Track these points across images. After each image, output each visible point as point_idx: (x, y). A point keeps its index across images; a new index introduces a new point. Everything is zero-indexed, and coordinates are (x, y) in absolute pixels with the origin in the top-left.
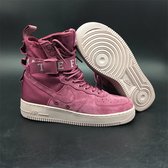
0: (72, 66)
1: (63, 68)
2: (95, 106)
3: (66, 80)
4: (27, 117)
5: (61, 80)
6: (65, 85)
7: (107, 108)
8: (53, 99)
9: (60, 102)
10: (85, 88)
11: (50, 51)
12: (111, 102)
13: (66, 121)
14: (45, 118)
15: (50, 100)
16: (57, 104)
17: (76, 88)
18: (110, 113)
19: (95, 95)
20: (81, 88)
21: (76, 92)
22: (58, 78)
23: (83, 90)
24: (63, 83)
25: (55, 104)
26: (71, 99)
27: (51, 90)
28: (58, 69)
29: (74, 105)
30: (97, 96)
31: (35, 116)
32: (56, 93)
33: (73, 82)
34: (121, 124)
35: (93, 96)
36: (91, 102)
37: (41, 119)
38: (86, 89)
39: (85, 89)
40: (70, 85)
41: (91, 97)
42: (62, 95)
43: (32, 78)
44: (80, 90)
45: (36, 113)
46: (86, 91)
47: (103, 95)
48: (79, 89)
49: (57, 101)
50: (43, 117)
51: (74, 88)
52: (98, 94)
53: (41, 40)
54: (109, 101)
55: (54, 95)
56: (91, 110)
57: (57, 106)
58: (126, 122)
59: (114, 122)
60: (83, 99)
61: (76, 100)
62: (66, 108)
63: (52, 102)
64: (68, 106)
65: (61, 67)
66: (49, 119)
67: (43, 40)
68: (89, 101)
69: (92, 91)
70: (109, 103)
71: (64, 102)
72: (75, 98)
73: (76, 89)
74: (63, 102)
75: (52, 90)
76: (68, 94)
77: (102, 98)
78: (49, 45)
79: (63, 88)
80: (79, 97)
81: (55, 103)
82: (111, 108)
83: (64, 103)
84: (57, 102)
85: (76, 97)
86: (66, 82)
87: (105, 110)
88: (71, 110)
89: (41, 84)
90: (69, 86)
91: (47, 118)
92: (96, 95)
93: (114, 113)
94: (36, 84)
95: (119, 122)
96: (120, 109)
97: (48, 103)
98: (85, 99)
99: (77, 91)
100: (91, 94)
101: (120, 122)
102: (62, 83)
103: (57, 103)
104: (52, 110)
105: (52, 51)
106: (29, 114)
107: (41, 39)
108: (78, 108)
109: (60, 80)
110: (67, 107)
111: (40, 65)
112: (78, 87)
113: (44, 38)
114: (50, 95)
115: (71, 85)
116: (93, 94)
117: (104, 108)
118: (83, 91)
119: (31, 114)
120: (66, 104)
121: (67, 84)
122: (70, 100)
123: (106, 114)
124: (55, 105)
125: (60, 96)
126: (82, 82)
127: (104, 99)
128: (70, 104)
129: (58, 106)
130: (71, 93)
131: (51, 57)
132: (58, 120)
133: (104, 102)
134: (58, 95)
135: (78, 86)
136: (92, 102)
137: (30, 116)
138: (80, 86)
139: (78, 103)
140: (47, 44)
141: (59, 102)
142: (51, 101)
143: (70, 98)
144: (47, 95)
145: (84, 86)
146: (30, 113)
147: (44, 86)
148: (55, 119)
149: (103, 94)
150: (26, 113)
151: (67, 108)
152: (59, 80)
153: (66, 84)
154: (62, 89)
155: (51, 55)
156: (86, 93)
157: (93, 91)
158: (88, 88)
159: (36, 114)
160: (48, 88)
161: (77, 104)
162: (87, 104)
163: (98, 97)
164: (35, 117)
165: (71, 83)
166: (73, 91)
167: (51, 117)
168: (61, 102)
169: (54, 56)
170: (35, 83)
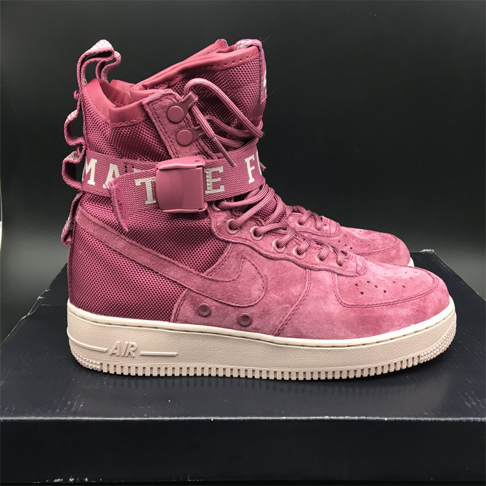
0: (252, 180)
1: (222, 189)
2: (337, 311)
3: (231, 228)
4: (98, 367)
5: (218, 228)
6: (230, 245)
7: (378, 311)
8: (192, 297)
9: (217, 307)
10: (295, 248)
11: (176, 127)
12: (385, 291)
13: (239, 370)
14: (163, 363)
15: (179, 301)
16: (206, 314)
17: (268, 253)
18: (388, 331)
19: (331, 271)
20: (281, 253)
21: (267, 268)
22: (205, 221)
23: (290, 257)
24: (223, 240)
25: (200, 315)
26: (256, 292)
27: (181, 265)
28: (207, 192)
29: (266, 313)
30: (338, 274)
31: (127, 363)
32: (201, 277)
33: (256, 233)
34: (423, 360)
35: (326, 277)
36: (322, 298)
37: (151, 368)
38: (299, 253)
39: (294, 252)
40: (248, 243)
41: (318, 281)
42: (223, 282)
43: (109, 228)
44: (281, 259)
45: (133, 349)
46: (299, 262)
47: (354, 269)
48: (277, 256)
49: (207, 302)
50: (156, 363)
51: (261, 254)
52: (337, 266)
53: (140, 89)
54: (379, 288)
55: (194, 281)
56: (326, 326)
57: (206, 320)
58: (435, 352)
59: (400, 359)
60: (295, 290)
61: (273, 296)
62: (239, 327)
63: (187, 310)
64: (246, 317)
65: (216, 186)
66: (177, 365)
67: (145, 87)
68: (315, 295)
69: (318, 260)
70: (379, 297)
71: (231, 304)
72: (269, 289)
73: (267, 257)
74: (229, 305)
75: (184, 266)
76: (243, 274)
77: (355, 280)
78: (174, 104)
79: (223, 256)
80: (280, 284)
81: (200, 312)
82: (390, 312)
83: (230, 308)
84: (205, 308)
85: (271, 283)
86: (234, 236)
87: (369, 322)
88: (256, 330)
89: (146, 249)
90: (242, 247)
91: (170, 364)
92: (335, 273)
93: (401, 327)
94: (124, 248)
95: (415, 355)
96: (417, 311)
97: (174, 311)
98: (299, 287)
99: (271, 262)
100: (320, 270)
101: (419, 357)
102: (220, 240)
103: (205, 311)
104: (188, 335)
105: (182, 128)
106: (103, 355)
107: (140, 84)
108: (281, 322)
109: (214, 230)
110: (243, 321)
111: (143, 184)
112: (272, 250)
113: (147, 81)
114: (179, 284)
115: (251, 244)
116: (325, 270)
117: (366, 314)
118: (289, 260)
119: (114, 357)
120: (237, 312)
121: (236, 243)
122: (250, 295)
123: (374, 334)
124: (199, 317)
125: (214, 286)
126: (282, 231)
127: (360, 281)
128: (252, 310)
129: (210, 319)
130: (254, 271)
131: (179, 148)
132: (210, 369)
133: (362, 293)
134: (208, 282)
135: (271, 244)
136: (324, 298)
137: (109, 363)
138: (278, 245)
139: (279, 304)
140: (167, 102)
141: (213, 308)
142: (184, 304)
143: (249, 290)
144: (169, 285)
145: (290, 245)
146: (110, 353)
147: (155, 252)
148: (199, 365)
149: (354, 264)
150: (92, 353)
151: (241, 326)
152: (210, 230)
153: (233, 243)
154: (220, 260)
155: (178, 143)
156: (300, 268)
157: (322, 259)
158: (306, 250)
159: (133, 354)
160: (171, 260)
161: (277, 309)
162: (310, 307)
163: (341, 277)
164: (130, 365)
165: (250, 238)
166: (259, 262)
167: (187, 361)
168: (219, 305)
169: (191, 143)
170: (121, 244)
